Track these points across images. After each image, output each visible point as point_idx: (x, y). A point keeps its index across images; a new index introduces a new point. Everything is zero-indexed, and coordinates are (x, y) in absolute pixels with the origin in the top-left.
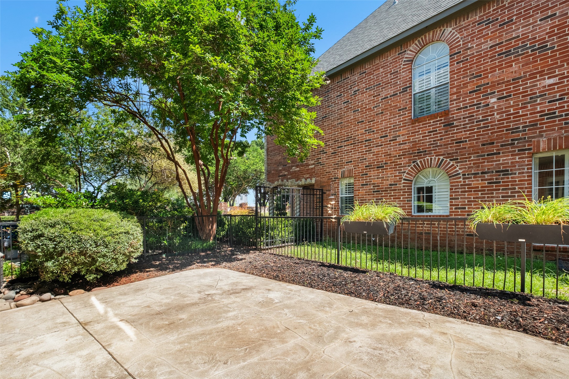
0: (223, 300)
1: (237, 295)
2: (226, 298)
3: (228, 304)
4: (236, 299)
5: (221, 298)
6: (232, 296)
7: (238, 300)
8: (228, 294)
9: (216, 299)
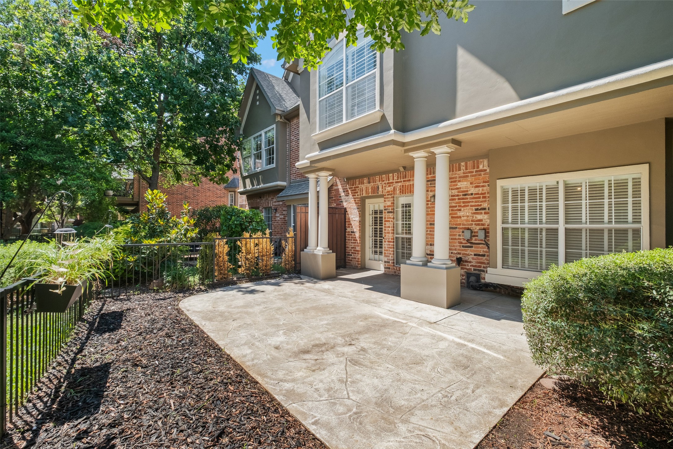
0: (332, 336)
1: (317, 342)
2: (330, 338)
3: (328, 331)
4: (319, 337)
5: (335, 338)
6: (324, 341)
7: (318, 335)
8: (328, 344)
9: (340, 338)
